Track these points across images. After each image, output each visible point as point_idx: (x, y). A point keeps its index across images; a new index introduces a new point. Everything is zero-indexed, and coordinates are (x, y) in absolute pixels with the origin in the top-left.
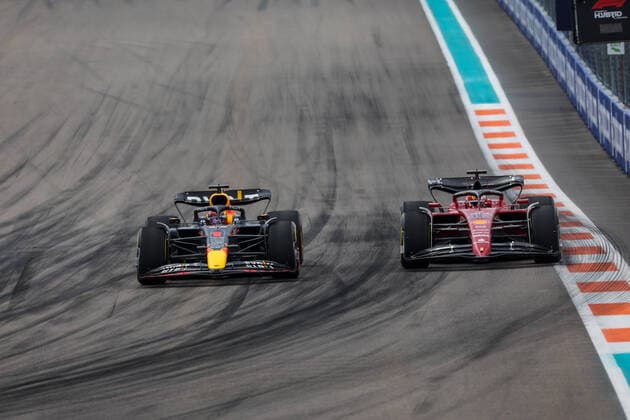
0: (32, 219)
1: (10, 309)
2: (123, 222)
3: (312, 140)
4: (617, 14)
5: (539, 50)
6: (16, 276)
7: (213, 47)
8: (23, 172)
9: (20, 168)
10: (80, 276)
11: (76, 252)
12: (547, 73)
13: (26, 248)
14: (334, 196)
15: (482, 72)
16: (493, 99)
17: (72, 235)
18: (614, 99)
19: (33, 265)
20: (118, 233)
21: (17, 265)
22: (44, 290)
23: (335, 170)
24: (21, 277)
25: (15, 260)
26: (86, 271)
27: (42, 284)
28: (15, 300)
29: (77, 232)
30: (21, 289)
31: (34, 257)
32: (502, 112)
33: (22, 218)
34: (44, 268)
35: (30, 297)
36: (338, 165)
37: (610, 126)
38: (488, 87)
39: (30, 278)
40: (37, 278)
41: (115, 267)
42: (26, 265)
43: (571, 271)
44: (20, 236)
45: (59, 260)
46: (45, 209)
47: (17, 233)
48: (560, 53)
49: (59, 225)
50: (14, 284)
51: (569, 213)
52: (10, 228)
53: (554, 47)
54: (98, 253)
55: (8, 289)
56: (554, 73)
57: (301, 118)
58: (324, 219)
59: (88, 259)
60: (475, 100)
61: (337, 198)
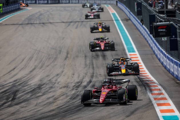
0: (17, 81)
1: (11, 104)
2: (40, 82)
3: (88, 62)
4: (164, 30)
5: (146, 39)
6: (12, 96)
7: (64, 38)
8: (15, 70)
9: (14, 69)
10: (28, 96)
11: (28, 90)
12: (148, 45)
13: (15, 89)
14: (93, 76)
15: (131, 44)
16: (134, 51)
17: (27, 85)
18: (164, 52)
19: (17, 93)
20: (39, 85)
21: (13, 93)
22: (19, 99)
23: (94, 69)
24: (14, 96)
25: (12, 92)
26: (30, 95)
27: (19, 98)
28: (12, 102)
29: (28, 85)
30: (14, 99)
31: (17, 91)
32: (136, 55)
33: (15, 81)
34: (19, 94)
35: (16, 101)
36: (94, 68)
37: (163, 58)
38: (133, 48)
39: (16, 96)
40: (18, 96)
41: (38, 94)
42: (15, 93)
43: (152, 95)
44: (14, 86)
45: (24, 92)
46: (21, 79)
47: (13, 85)
48: (151, 40)
49: (24, 83)
50: (12, 98)
51: (152, 80)
52: (11, 84)
53: (149, 38)
54: (33, 90)
55: (10, 99)
56: (150, 45)
57: (86, 56)
58: (90, 82)
59: (31, 92)
60: (129, 52)
61: (94, 76)
